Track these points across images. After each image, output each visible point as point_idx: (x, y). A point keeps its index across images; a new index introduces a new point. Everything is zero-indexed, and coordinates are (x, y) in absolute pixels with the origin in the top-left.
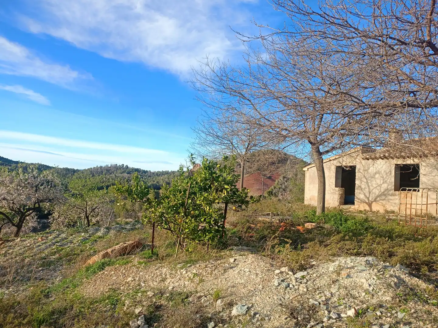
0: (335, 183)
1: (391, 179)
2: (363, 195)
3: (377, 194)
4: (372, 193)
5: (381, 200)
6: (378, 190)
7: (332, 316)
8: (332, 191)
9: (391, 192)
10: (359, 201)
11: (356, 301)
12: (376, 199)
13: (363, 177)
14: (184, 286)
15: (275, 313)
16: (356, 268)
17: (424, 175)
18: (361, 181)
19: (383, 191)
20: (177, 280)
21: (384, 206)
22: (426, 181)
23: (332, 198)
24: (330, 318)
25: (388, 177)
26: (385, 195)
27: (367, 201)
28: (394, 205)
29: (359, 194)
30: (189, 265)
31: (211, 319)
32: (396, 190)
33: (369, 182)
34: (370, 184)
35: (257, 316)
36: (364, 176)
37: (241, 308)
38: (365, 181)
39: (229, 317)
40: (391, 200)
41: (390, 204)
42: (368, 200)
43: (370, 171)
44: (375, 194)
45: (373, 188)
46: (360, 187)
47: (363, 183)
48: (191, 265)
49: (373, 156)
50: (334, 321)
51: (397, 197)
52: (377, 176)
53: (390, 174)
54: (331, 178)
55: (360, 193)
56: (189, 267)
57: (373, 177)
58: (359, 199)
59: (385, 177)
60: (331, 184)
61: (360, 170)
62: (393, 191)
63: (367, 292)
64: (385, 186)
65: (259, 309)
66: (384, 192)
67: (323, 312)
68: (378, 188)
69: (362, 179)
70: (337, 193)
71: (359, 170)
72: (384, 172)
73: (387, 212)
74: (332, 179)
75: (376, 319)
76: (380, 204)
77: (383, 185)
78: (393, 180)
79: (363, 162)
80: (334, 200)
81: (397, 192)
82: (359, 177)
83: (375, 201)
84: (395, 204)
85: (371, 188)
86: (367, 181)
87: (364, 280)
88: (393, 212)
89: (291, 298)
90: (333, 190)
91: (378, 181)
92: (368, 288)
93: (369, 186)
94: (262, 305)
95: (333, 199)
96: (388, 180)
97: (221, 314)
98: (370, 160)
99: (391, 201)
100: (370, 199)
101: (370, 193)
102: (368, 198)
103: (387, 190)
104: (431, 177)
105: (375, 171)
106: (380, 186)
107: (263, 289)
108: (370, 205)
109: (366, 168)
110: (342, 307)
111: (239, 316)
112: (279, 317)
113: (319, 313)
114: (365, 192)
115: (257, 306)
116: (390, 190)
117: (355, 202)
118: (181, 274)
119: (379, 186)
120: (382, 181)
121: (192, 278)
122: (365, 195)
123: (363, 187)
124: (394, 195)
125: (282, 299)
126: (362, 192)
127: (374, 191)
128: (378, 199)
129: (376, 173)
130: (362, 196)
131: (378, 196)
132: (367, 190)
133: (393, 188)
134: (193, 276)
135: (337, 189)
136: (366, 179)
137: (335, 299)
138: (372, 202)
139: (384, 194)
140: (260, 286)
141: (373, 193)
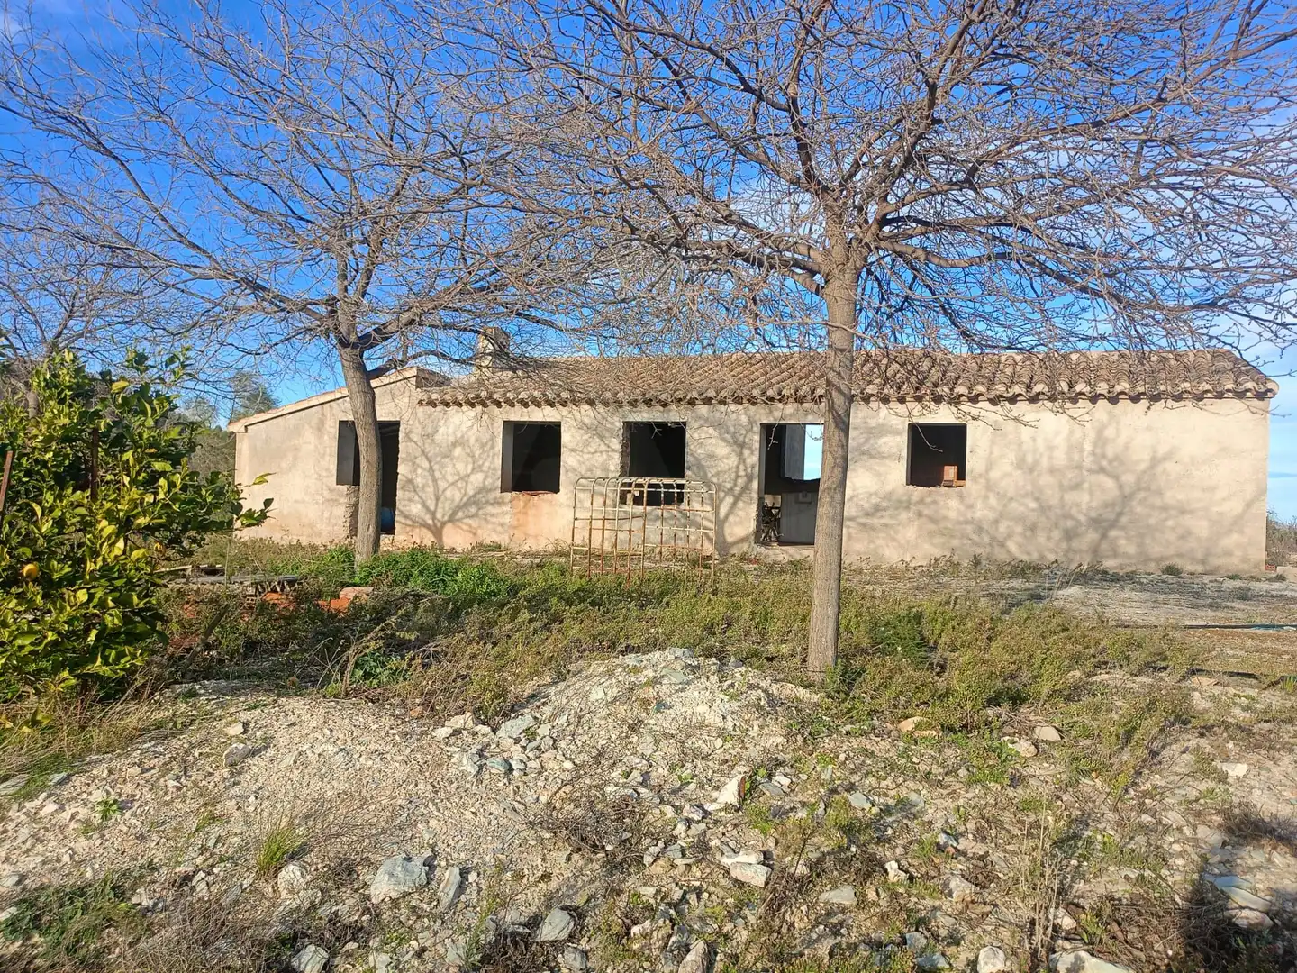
0: (335, 472)
1: (493, 462)
2: (419, 506)
3: (457, 500)
4: (442, 498)
5: (467, 517)
6: (460, 489)
7: (691, 816)
8: (326, 493)
9: (492, 496)
10: (410, 523)
11: (711, 764)
12: (454, 513)
13: (418, 453)
14: (71, 857)
15: (521, 852)
16: (665, 681)
17: (573, 450)
18: (415, 466)
19: (471, 492)
20: (28, 844)
21: (475, 534)
22: (576, 465)
23: (326, 515)
24: (689, 821)
25: (485, 456)
26: (477, 503)
27: (430, 522)
28: (499, 529)
29: (408, 504)
30: (58, 777)
31: (293, 941)
32: (503, 490)
33: (436, 467)
34: (437, 475)
35: (472, 877)
36: (423, 451)
37: (405, 869)
38: (426, 464)
39: (366, 911)
40: (493, 515)
41: (490, 526)
42: (434, 518)
43: (438, 437)
44: (453, 500)
45: (446, 485)
46: (410, 481)
47: (419, 471)
48: (69, 776)
49: (448, 398)
50: (703, 826)
51: (506, 508)
52: (458, 451)
53: (492, 447)
54: (323, 456)
55: (410, 500)
56: (62, 783)
57: (447, 455)
58: (406, 517)
59: (477, 455)
60: (324, 474)
61: (411, 436)
62: (498, 493)
63: (723, 734)
64: (477, 479)
65: (463, 855)
66: (474, 496)
67: (658, 811)
68: (459, 484)
69: (418, 461)
70: (343, 500)
71: (407, 435)
72: (477, 440)
73: (482, 547)
74: (327, 458)
75: (786, 794)
76: (465, 527)
77: (473, 478)
78: (498, 462)
79: (422, 411)
80: (333, 521)
81: (508, 495)
82: (408, 454)
83: (451, 520)
84: (502, 525)
85: (442, 485)
86: (431, 467)
87: (702, 709)
88: (498, 547)
89: (543, 799)
90: (331, 490)
91: (460, 467)
92: (721, 725)
93: (435, 480)
94: (462, 842)
95: (329, 519)
96: (487, 464)
97: (324, 911)
98: (440, 408)
99: (494, 520)
100: (439, 516)
101: (437, 499)
102: (433, 514)
103: (483, 490)
104: (586, 456)
105: (452, 439)
106: (465, 478)
107: (436, 792)
108: (437, 531)
109: (429, 430)
110: (692, 786)
111: (405, 895)
112: (544, 860)
113: (650, 818)
114: (424, 496)
115: (448, 850)
116: (490, 490)
117: (396, 524)
118: (34, 817)
119: (461, 479)
120: (470, 467)
121: (96, 822)
122: (424, 504)
123: (419, 481)
124: (499, 503)
125: (518, 806)
126: (417, 498)
127: (448, 493)
128: (460, 514)
129: (454, 444)
130: (416, 509)
131: (459, 508)
132: (430, 490)
133: (499, 483)
134: (99, 815)
135: (344, 488)
136: (427, 459)
137: (660, 770)
138: (444, 524)
139: (475, 502)
140: (421, 786)
141: (446, 499)
